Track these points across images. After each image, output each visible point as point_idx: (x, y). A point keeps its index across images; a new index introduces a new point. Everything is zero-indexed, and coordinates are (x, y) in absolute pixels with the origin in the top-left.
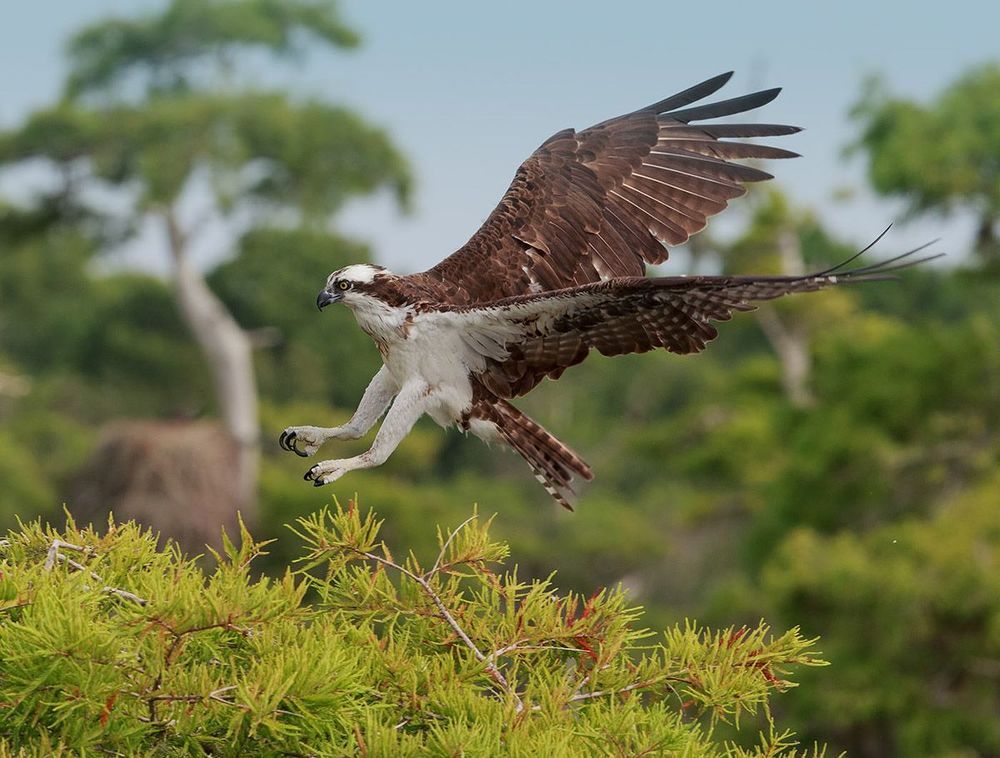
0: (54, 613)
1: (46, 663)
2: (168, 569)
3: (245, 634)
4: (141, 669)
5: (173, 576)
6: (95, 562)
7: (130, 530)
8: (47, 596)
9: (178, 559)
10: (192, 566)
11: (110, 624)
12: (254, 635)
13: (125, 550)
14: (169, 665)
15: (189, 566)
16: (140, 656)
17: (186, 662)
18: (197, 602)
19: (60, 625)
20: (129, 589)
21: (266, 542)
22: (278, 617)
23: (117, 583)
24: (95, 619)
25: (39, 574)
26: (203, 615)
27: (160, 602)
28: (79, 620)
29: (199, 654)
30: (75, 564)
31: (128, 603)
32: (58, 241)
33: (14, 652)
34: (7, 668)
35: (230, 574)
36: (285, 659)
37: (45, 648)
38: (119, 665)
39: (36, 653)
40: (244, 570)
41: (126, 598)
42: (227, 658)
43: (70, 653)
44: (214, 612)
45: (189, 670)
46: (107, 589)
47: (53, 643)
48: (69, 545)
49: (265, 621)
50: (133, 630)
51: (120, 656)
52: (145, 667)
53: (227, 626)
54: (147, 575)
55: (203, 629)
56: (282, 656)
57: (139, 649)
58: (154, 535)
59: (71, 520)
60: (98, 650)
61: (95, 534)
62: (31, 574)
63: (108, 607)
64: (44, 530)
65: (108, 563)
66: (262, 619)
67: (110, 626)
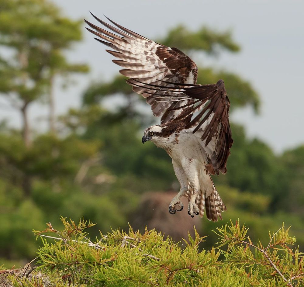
0: (125, 263)
1: (122, 282)
2: (167, 247)
3: (197, 271)
4: (158, 285)
5: (169, 250)
6: (140, 244)
7: (153, 232)
8: (122, 257)
9: (172, 243)
10: (177, 246)
11: (146, 268)
12: (200, 272)
13: (151, 240)
14: (168, 283)
15: (175, 246)
16: (157, 280)
17: (174, 282)
18: (179, 259)
19: (127, 267)
20: (153, 255)
21: (205, 237)
22: (209, 265)
23: (148, 252)
24: (140, 266)
25: (119, 249)
26: (181, 264)
27: (165, 259)
28: (134, 266)
29: (179, 279)
30: (133, 245)
31: (153, 260)
32: (126, 125)
33: (110, 278)
34: (107, 284)
35: (191, 249)
36: (212, 281)
37: (121, 277)
38: (149, 283)
39: (118, 279)
40: (196, 247)
41: (152, 258)
42: (190, 281)
43: (131, 278)
44: (185, 263)
45: (176, 285)
46: (145, 254)
47: (124, 275)
48: (130, 238)
49: (204, 266)
50: (154, 270)
51: (149, 280)
52: (159, 284)
53: (190, 268)
54: (160, 249)
55: (181, 269)
56: (211, 279)
57: (157, 277)
58: (162, 234)
59: (131, 229)
60: (141, 277)
61: (140, 234)
62: (116, 249)
63: (145, 261)
64: (121, 232)
65: (145, 245)
66: (203, 265)
67: (146, 269)
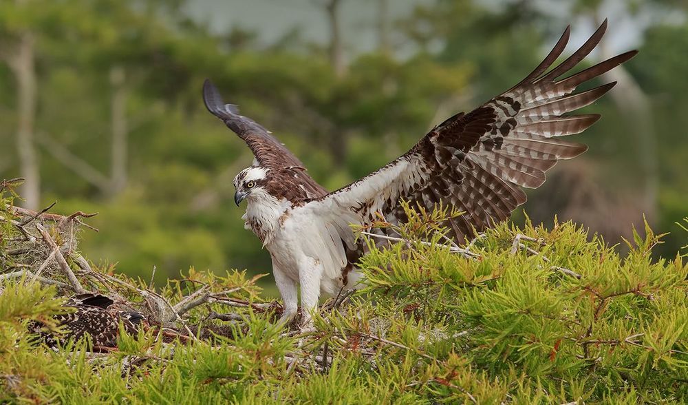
0: (518, 284)
1: (512, 318)
2: (595, 253)
3: (649, 298)
4: (578, 322)
5: (599, 258)
6: (546, 249)
7: (569, 227)
8: (512, 272)
9: (603, 247)
10: (612, 251)
11: (556, 291)
12: (655, 298)
13: (565, 240)
14: (597, 319)
15: (610, 251)
16: (577, 313)
17: (608, 318)
18: (616, 276)
19: (521, 291)
20: (569, 268)
21: (663, 235)
22: (672, 286)
23: (560, 264)
24: (546, 288)
25: (507, 257)
26: (620, 285)
27: (591, 276)
28: (534, 289)
29: (617, 311)
30: (532, 250)
31: (569, 277)
32: (519, 35)
33: (490, 310)
34: (485, 322)
35: (638, 257)
36: (677, 315)
37: (511, 307)
38: (563, 319)
39: (506, 312)
40: (648, 254)
41: (567, 274)
42: (636, 315)
43: (528, 311)
44: (627, 283)
45: (611, 323)
46: (554, 267)
47: (517, 305)
48: (527, 237)
49: (663, 289)
50: (572, 296)
51: (563, 313)
52: (580, 321)
53: (637, 292)
54: (580, 256)
55: (620, 294)
56: (674, 312)
57: (576, 309)
58: (586, 230)
59: (528, 220)
60: (548, 309)
61: (545, 230)
62: (502, 257)
63: (554, 280)
64: (510, 228)
65: (554, 250)
66: (661, 287)
67: (557, 293)
